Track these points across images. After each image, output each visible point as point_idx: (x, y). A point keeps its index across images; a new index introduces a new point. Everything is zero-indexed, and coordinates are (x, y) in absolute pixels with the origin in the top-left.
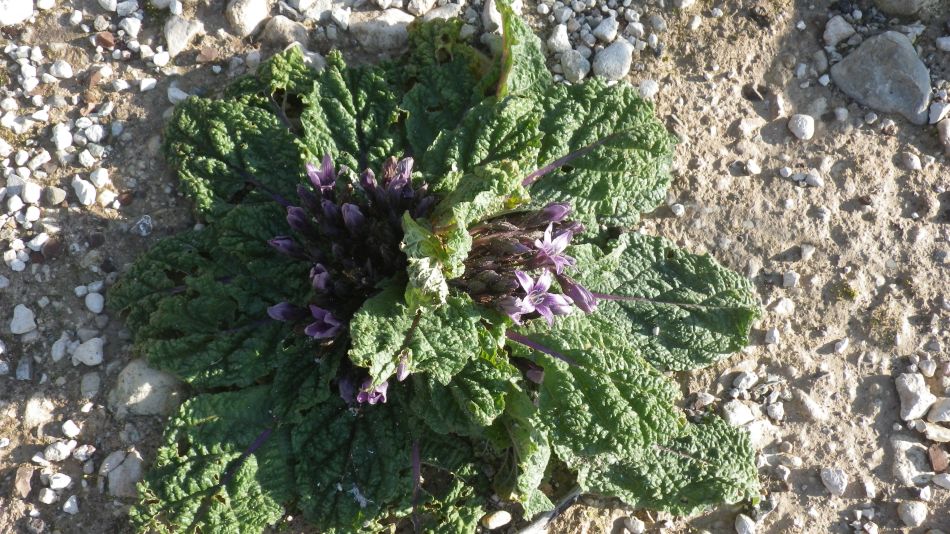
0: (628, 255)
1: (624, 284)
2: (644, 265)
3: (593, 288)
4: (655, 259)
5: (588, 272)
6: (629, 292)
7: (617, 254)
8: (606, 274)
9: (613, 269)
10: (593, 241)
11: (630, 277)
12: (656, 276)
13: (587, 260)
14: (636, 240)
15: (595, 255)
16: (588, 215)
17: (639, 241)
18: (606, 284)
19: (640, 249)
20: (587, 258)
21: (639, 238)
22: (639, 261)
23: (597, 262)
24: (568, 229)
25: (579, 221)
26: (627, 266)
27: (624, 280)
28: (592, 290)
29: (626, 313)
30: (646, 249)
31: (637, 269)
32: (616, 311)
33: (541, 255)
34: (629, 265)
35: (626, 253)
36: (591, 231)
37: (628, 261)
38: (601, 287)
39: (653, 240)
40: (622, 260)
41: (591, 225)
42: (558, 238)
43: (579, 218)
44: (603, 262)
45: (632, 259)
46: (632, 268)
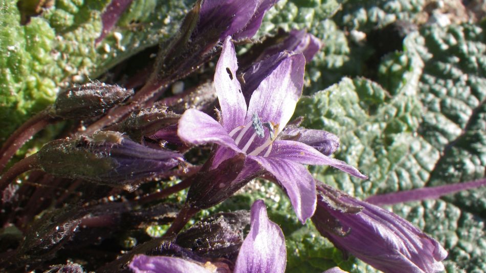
0: (431, 79)
1: (448, 151)
2: (475, 92)
3: (382, 185)
5: (357, 148)
6: (470, 167)
7: (411, 85)
8: (401, 140)
9: (413, 122)
10: (346, 71)
11: (455, 130)
13: (349, 120)
14: (440, 41)
15: (366, 102)
16: (321, 8)
17: (446, 42)
18: (408, 164)
19: (456, 59)
20: (349, 116)
21: (443, 34)
22: (461, 86)
23: (373, 118)
24: (284, 53)
25: (305, 26)
26: (437, 106)
27: (443, 140)
28: (380, 189)
29: (481, 224)
30: (471, 53)
31: (464, 107)
32: (454, 224)
33: (225, 158)
34: (443, 104)
35: (427, 77)
36: (333, 49)
37: (436, 94)
38: (399, 175)
39: (478, 30)
40: (423, 96)
41: (329, 37)
42: (264, 84)
43: (303, 21)
44: (386, 112)
45: (445, 86)
46: (452, 108)
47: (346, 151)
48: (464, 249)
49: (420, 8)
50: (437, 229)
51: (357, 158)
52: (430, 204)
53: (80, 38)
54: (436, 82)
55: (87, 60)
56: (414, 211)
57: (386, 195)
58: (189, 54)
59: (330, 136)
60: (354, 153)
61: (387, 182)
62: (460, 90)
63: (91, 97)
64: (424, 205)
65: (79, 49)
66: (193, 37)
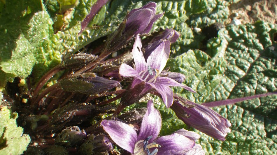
0: (232, 50)
1: (239, 83)
2: (252, 56)
3: (208, 98)
4: (261, 46)
5: (196, 81)
6: (248, 90)
7: (221, 52)
8: (217, 78)
9: (222, 69)
10: (192, 46)
11: (242, 73)
12: (269, 64)
13: (193, 69)
14: (236, 32)
15: (200, 61)
16: (179, 19)
17: (238, 33)
18: (220, 89)
19: (243, 41)
20: (192, 66)
21: (237, 29)
22: (245, 53)
23: (203, 68)
24: (162, 40)
25: (172, 27)
26: (234, 62)
27: (237, 78)
28: (207, 100)
29: (253, 115)
30: (249, 38)
31: (246, 62)
32: (241, 116)
33: (137, 84)
34: (237, 61)
35: (229, 49)
36: (186, 36)
37: (234, 57)
38: (216, 93)
39: (253, 27)
40: (227, 58)
41: (184, 31)
42: (153, 53)
43: (171, 25)
44: (210, 65)
45: (238, 53)
46: (241, 63)
47: (191, 83)
48: (244, 127)
49: (227, 17)
50: (233, 118)
51: (196, 86)
52: (230, 107)
53: (72, 33)
54: (234, 51)
55: (75, 43)
56: (223, 110)
57: (210, 103)
58: (121, 40)
59: (181, 75)
60: (195, 84)
61: (210, 97)
62: (245, 55)
63: (80, 59)
64: (227, 107)
65: (71, 38)
66: (123, 33)
